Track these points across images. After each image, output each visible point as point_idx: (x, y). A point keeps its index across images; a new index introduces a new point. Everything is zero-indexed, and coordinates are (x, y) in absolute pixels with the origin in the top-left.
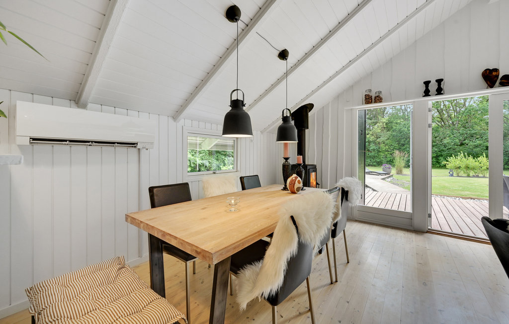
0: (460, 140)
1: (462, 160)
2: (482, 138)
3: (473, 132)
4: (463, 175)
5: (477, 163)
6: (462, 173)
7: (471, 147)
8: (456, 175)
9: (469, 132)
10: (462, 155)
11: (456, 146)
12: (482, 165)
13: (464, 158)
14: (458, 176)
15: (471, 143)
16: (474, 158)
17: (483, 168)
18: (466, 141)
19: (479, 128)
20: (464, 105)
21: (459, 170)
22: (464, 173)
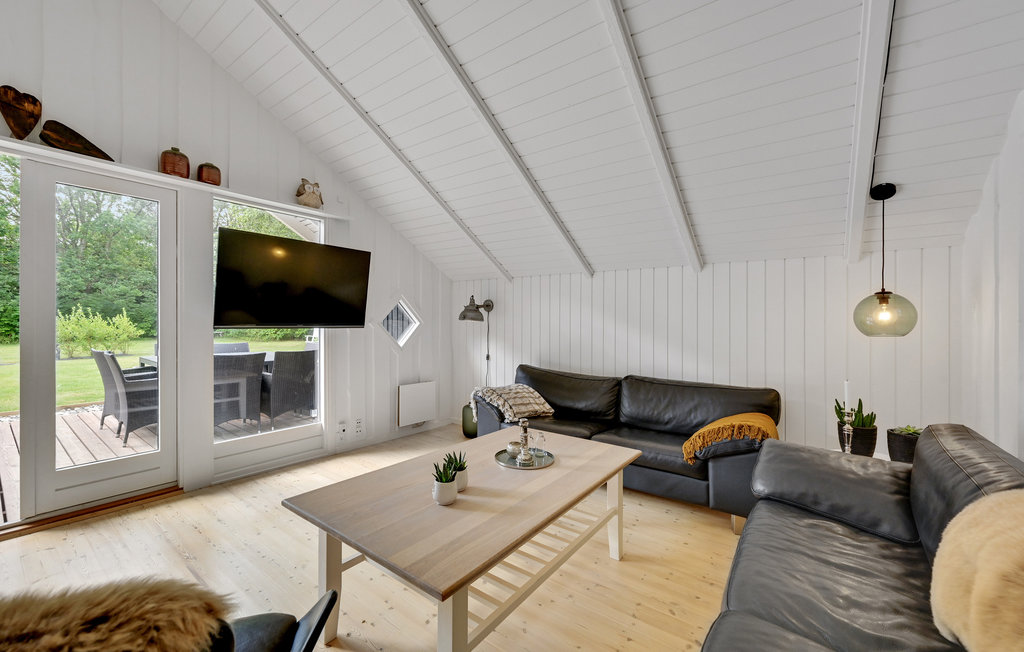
0: (86, 280)
1: (81, 323)
2: (129, 279)
3: (112, 266)
4: (83, 355)
5: (111, 329)
6: (79, 350)
7: (110, 296)
8: (67, 356)
9: (104, 265)
10: (80, 311)
11: (77, 293)
12: (120, 331)
13: (84, 318)
14: (72, 358)
15: (109, 288)
16: (104, 318)
17: (122, 338)
18: (99, 284)
19: (126, 261)
20: (98, 210)
21: (72, 345)
22: (85, 349)
